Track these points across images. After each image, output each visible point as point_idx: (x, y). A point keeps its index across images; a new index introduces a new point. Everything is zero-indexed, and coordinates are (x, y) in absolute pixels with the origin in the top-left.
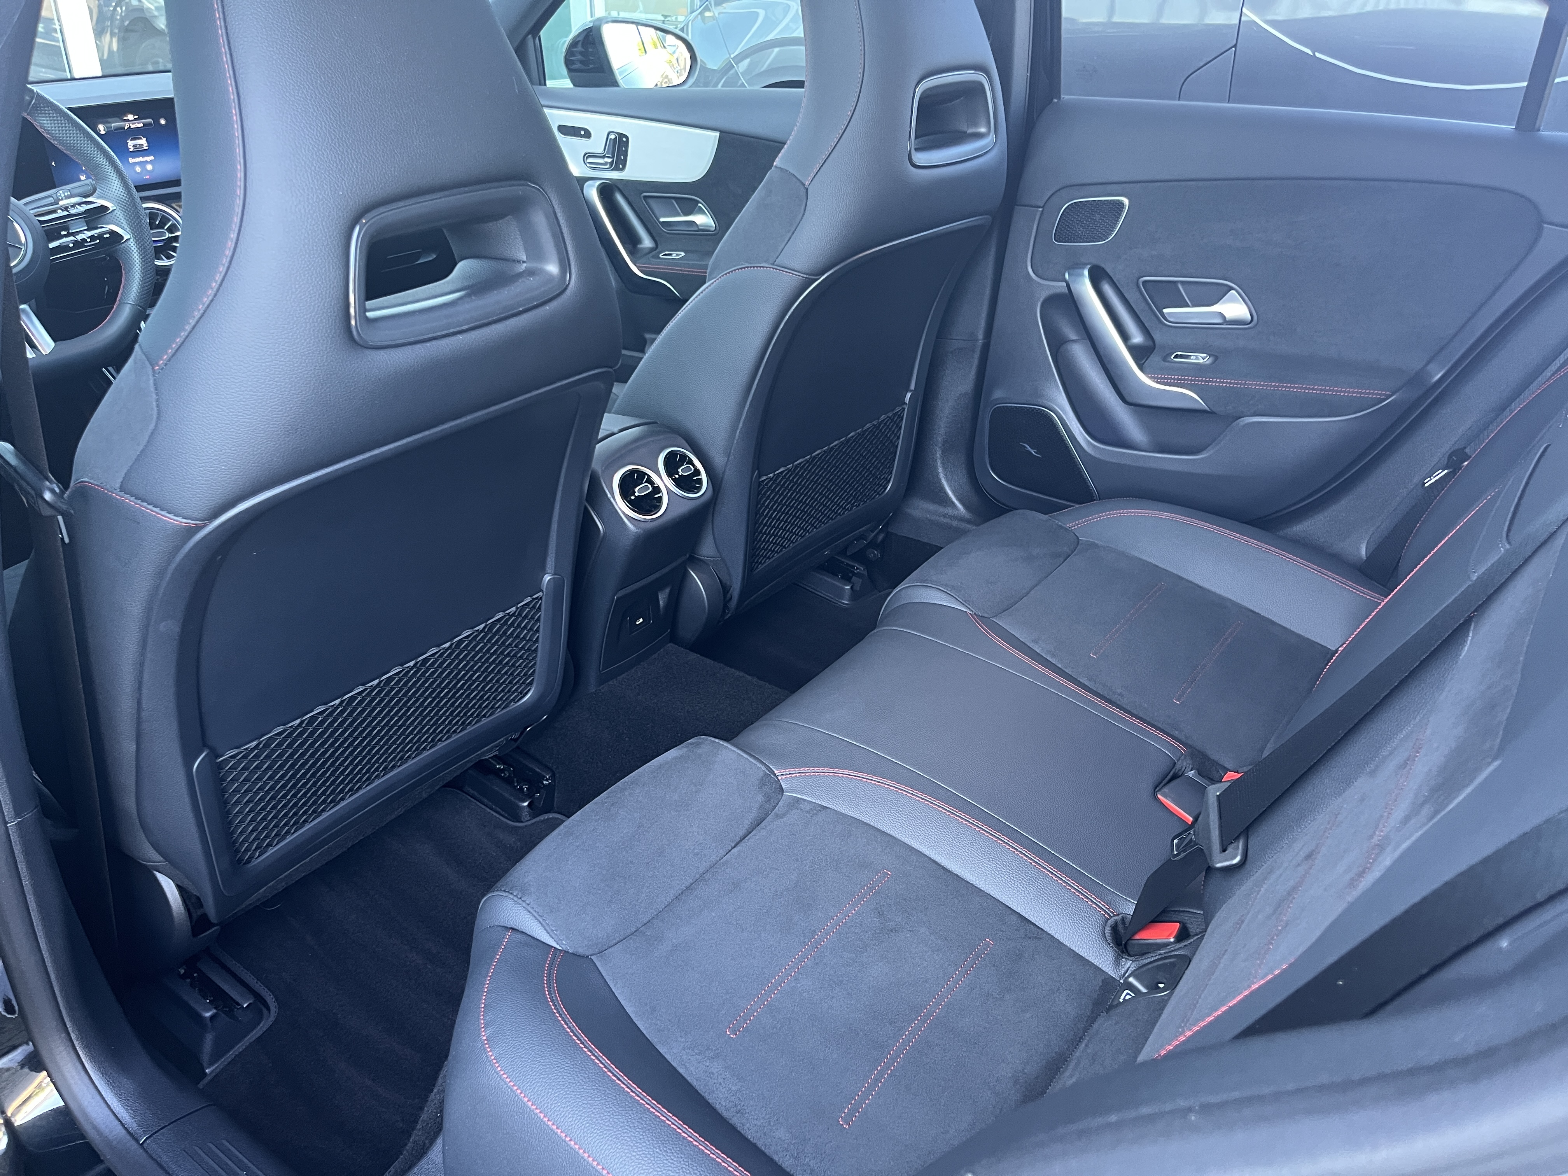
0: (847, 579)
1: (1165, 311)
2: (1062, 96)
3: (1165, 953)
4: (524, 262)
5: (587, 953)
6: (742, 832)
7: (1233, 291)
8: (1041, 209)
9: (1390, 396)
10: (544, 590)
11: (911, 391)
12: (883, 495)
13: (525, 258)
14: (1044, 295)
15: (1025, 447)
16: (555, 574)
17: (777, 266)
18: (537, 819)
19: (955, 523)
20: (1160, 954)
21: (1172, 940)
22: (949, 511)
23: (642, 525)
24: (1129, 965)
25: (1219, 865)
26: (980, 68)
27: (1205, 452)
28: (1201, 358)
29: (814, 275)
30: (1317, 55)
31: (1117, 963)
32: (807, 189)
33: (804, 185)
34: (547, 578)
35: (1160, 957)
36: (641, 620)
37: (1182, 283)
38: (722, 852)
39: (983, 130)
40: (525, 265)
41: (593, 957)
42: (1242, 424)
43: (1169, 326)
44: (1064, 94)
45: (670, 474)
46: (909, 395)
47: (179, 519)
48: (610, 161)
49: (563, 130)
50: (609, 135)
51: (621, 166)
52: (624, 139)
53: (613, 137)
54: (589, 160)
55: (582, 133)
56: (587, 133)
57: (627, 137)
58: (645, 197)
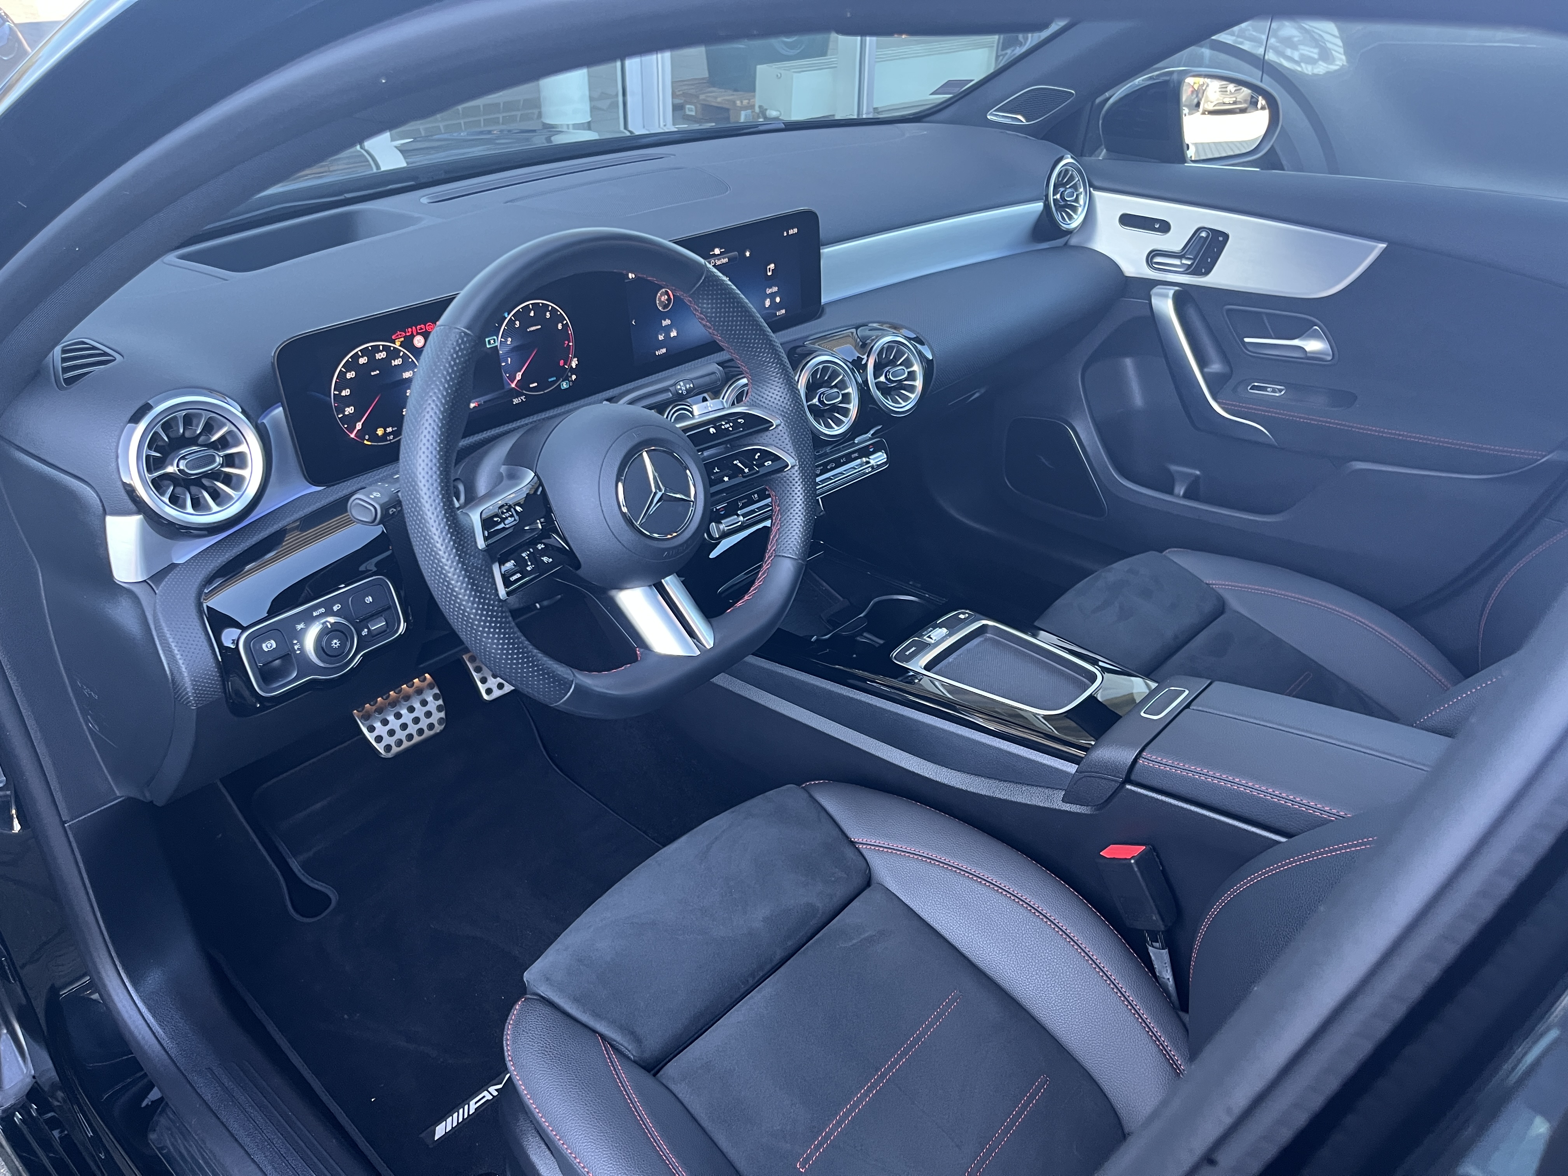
48: (1189, 262)
49: (1128, 220)
50: (1199, 230)
51: (1203, 270)
52: (1221, 239)
53: (1204, 234)
54: (1158, 259)
55: (1157, 226)
56: (1164, 227)
57: (1226, 237)
58: (1229, 310)
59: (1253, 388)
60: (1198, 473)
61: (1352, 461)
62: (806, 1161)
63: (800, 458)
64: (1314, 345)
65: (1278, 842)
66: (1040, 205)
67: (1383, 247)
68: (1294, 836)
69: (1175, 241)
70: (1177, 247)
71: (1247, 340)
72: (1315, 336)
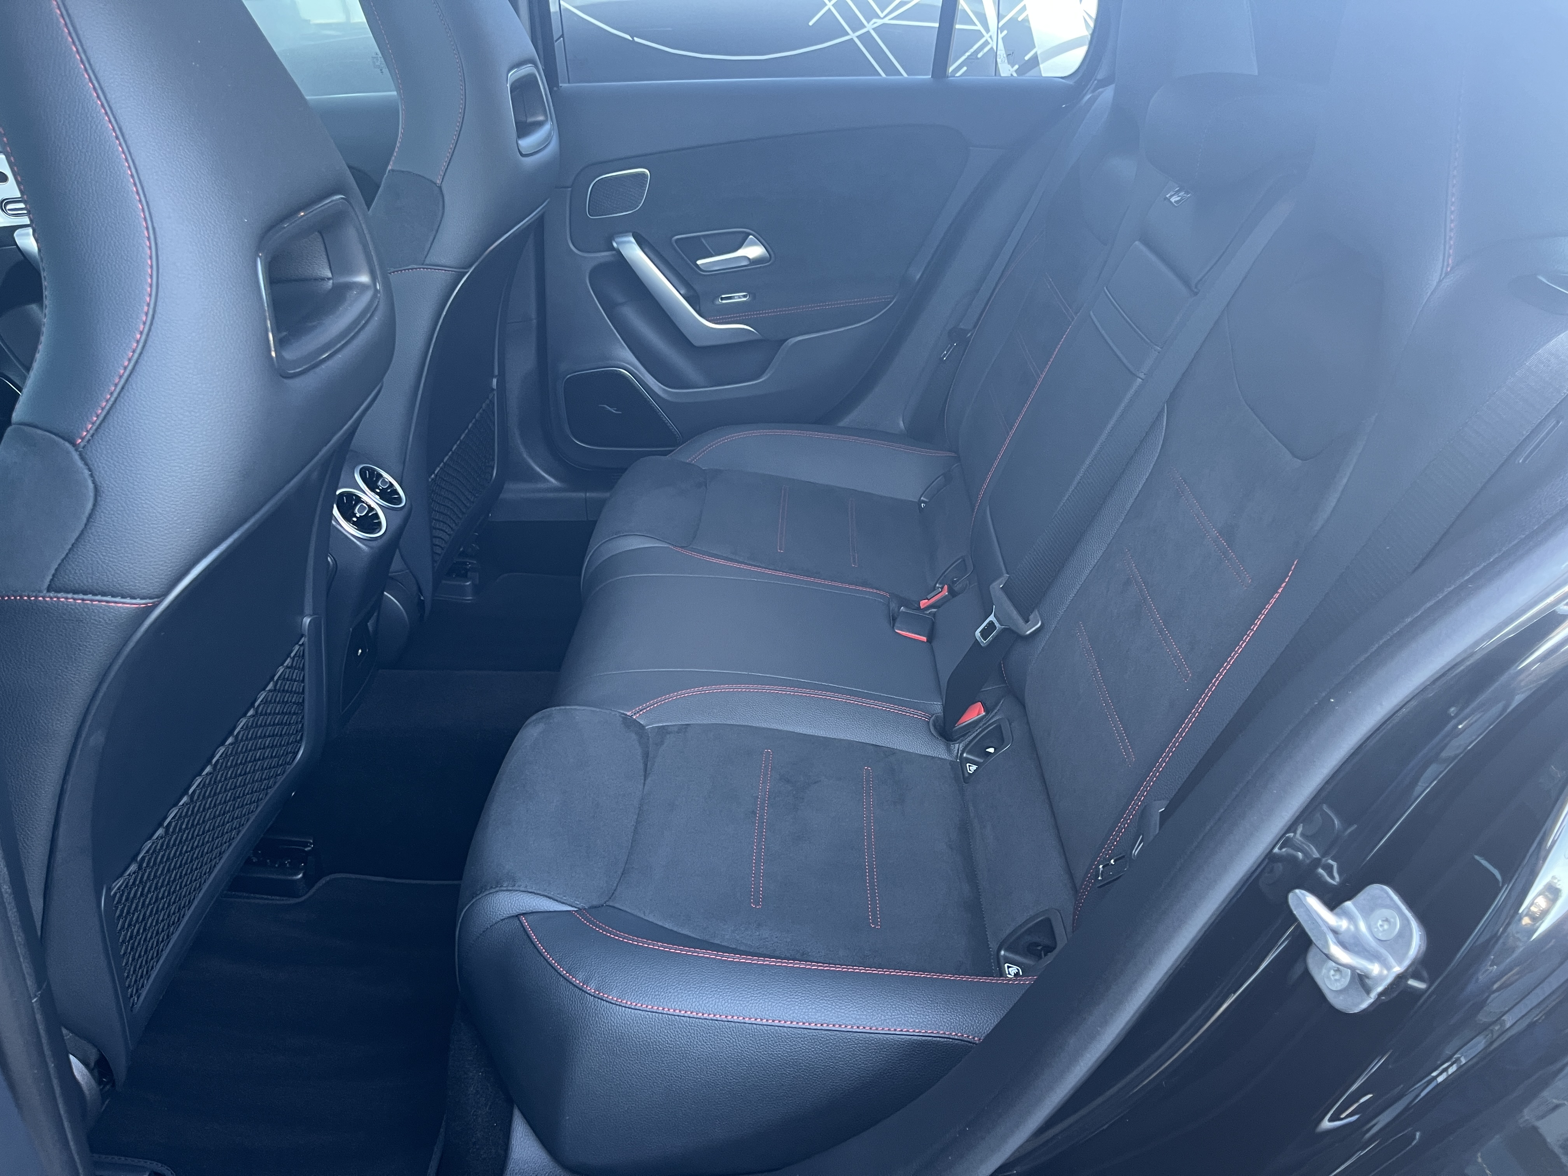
0: (465, 577)
1: (699, 262)
2: (560, 85)
3: (983, 725)
4: (329, 279)
5: (602, 902)
6: (641, 766)
7: (751, 237)
8: (570, 189)
9: (893, 298)
10: (306, 634)
11: (496, 377)
12: (492, 481)
13: (330, 275)
14: (588, 268)
15: (604, 407)
16: (314, 614)
17: (426, 265)
18: (315, 888)
19: (551, 495)
20: (980, 727)
21: (984, 714)
22: (541, 485)
23: (374, 544)
24: (957, 747)
25: (1028, 632)
26: (531, 61)
27: (765, 374)
28: (739, 298)
29: (463, 268)
30: (636, 39)
31: (949, 750)
32: (440, 188)
33: (435, 184)
34: (307, 620)
35: (981, 729)
36: (360, 651)
37: (704, 236)
38: (641, 787)
39: (541, 118)
40: (331, 281)
41: (608, 903)
42: (790, 344)
43: (705, 275)
44: (562, 83)
45: (373, 490)
46: (495, 381)
47: (138, 601)
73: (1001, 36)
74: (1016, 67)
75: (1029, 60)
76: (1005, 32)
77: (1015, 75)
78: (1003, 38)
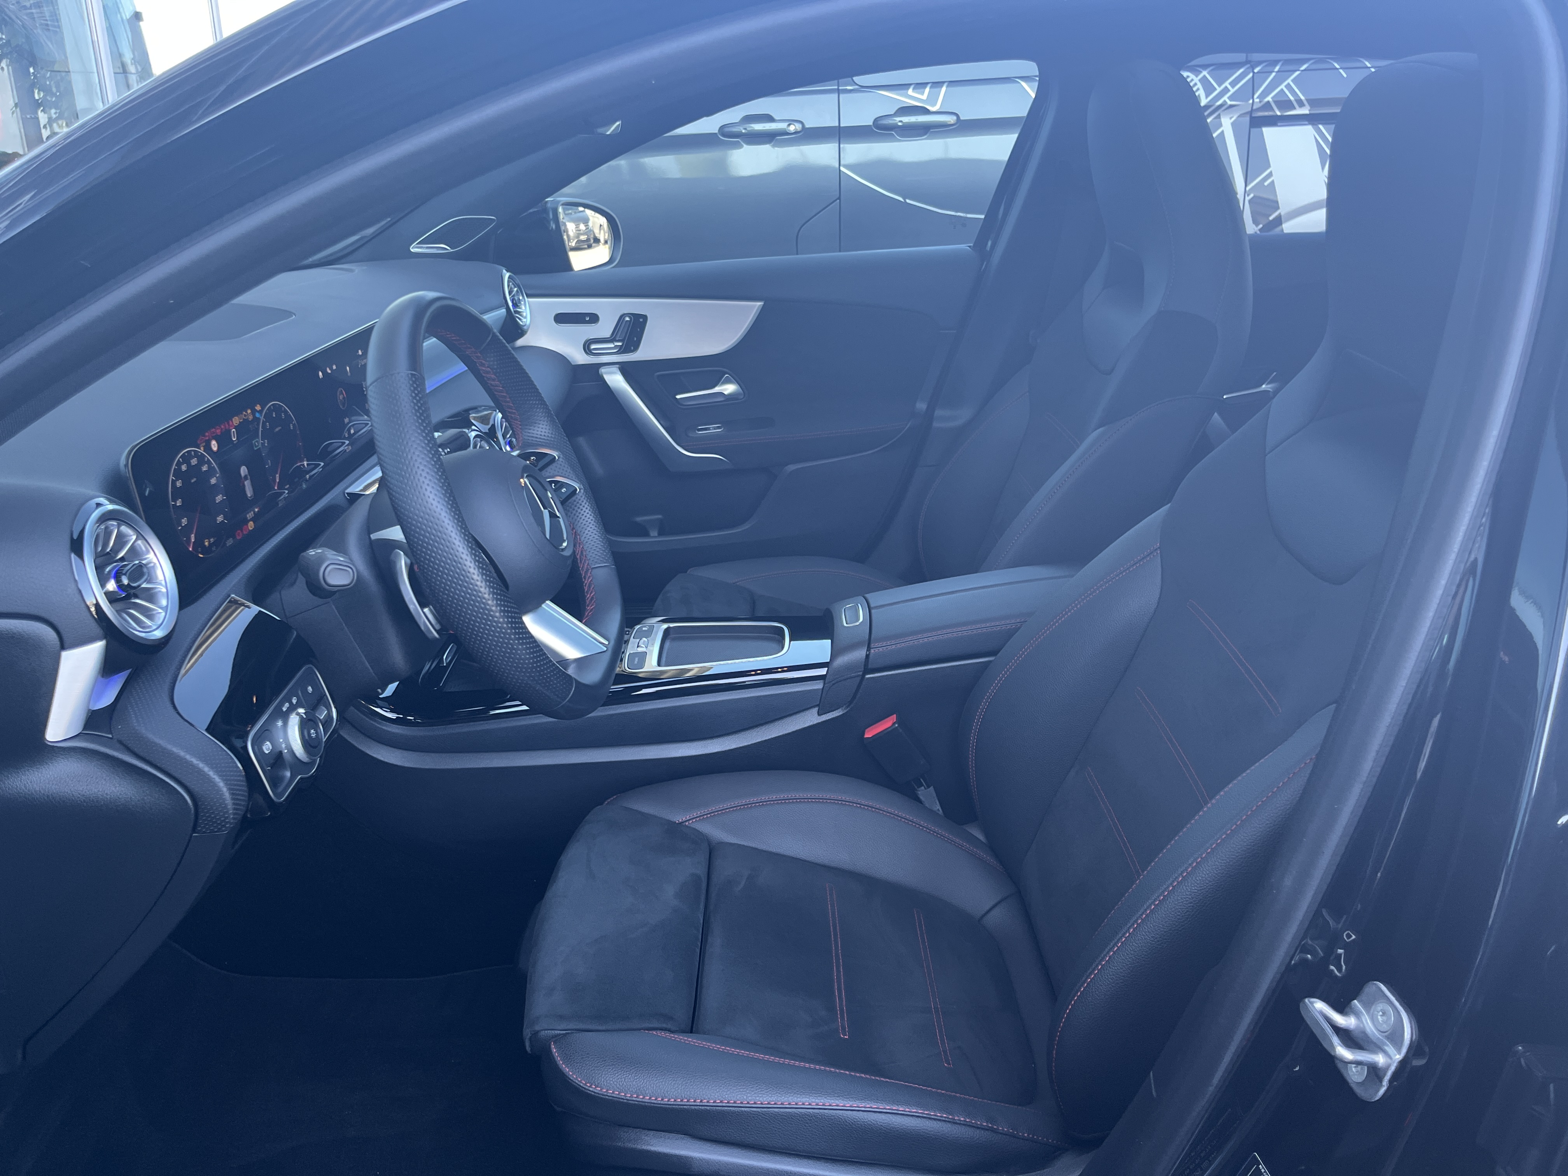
48: (620, 344)
49: (562, 318)
50: (622, 317)
51: (632, 348)
52: (641, 320)
53: (627, 319)
54: (593, 347)
55: (588, 319)
56: (593, 318)
57: (645, 318)
58: (659, 376)
59: (700, 430)
60: (660, 516)
61: (787, 465)
62: (843, 1028)
63: (580, 481)
64: (729, 388)
65: (990, 662)
66: (503, 311)
67: (760, 305)
68: (999, 651)
69: (605, 328)
70: (607, 334)
71: (678, 397)
72: (727, 381)
73: (1247, 199)
74: (1261, 226)
75: (1274, 219)
76: (1252, 195)
77: (1258, 232)
78: (1250, 201)
